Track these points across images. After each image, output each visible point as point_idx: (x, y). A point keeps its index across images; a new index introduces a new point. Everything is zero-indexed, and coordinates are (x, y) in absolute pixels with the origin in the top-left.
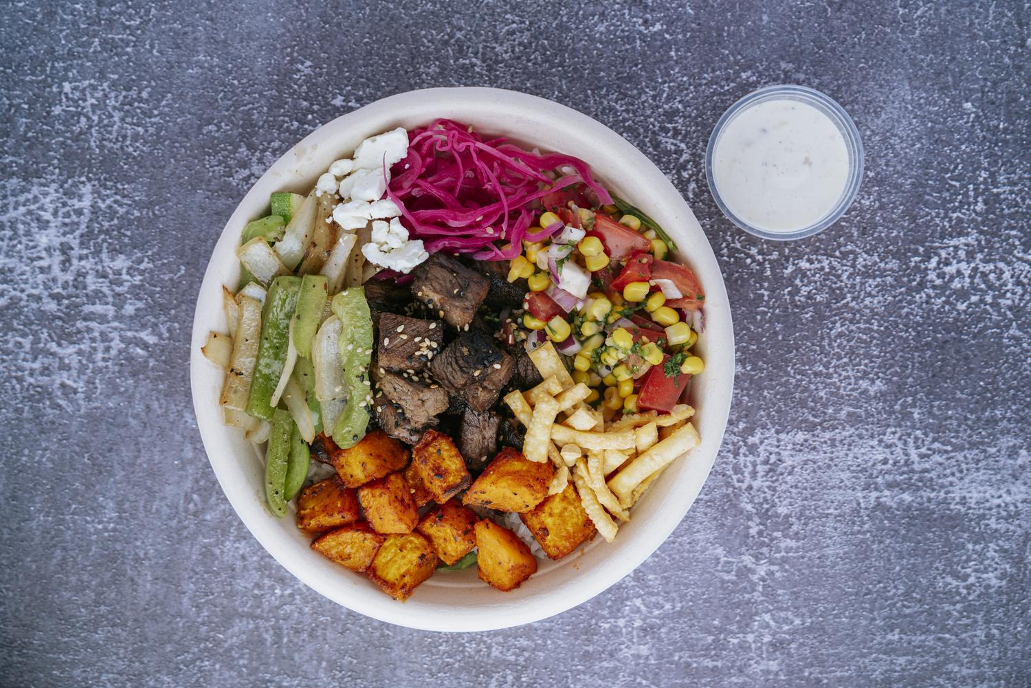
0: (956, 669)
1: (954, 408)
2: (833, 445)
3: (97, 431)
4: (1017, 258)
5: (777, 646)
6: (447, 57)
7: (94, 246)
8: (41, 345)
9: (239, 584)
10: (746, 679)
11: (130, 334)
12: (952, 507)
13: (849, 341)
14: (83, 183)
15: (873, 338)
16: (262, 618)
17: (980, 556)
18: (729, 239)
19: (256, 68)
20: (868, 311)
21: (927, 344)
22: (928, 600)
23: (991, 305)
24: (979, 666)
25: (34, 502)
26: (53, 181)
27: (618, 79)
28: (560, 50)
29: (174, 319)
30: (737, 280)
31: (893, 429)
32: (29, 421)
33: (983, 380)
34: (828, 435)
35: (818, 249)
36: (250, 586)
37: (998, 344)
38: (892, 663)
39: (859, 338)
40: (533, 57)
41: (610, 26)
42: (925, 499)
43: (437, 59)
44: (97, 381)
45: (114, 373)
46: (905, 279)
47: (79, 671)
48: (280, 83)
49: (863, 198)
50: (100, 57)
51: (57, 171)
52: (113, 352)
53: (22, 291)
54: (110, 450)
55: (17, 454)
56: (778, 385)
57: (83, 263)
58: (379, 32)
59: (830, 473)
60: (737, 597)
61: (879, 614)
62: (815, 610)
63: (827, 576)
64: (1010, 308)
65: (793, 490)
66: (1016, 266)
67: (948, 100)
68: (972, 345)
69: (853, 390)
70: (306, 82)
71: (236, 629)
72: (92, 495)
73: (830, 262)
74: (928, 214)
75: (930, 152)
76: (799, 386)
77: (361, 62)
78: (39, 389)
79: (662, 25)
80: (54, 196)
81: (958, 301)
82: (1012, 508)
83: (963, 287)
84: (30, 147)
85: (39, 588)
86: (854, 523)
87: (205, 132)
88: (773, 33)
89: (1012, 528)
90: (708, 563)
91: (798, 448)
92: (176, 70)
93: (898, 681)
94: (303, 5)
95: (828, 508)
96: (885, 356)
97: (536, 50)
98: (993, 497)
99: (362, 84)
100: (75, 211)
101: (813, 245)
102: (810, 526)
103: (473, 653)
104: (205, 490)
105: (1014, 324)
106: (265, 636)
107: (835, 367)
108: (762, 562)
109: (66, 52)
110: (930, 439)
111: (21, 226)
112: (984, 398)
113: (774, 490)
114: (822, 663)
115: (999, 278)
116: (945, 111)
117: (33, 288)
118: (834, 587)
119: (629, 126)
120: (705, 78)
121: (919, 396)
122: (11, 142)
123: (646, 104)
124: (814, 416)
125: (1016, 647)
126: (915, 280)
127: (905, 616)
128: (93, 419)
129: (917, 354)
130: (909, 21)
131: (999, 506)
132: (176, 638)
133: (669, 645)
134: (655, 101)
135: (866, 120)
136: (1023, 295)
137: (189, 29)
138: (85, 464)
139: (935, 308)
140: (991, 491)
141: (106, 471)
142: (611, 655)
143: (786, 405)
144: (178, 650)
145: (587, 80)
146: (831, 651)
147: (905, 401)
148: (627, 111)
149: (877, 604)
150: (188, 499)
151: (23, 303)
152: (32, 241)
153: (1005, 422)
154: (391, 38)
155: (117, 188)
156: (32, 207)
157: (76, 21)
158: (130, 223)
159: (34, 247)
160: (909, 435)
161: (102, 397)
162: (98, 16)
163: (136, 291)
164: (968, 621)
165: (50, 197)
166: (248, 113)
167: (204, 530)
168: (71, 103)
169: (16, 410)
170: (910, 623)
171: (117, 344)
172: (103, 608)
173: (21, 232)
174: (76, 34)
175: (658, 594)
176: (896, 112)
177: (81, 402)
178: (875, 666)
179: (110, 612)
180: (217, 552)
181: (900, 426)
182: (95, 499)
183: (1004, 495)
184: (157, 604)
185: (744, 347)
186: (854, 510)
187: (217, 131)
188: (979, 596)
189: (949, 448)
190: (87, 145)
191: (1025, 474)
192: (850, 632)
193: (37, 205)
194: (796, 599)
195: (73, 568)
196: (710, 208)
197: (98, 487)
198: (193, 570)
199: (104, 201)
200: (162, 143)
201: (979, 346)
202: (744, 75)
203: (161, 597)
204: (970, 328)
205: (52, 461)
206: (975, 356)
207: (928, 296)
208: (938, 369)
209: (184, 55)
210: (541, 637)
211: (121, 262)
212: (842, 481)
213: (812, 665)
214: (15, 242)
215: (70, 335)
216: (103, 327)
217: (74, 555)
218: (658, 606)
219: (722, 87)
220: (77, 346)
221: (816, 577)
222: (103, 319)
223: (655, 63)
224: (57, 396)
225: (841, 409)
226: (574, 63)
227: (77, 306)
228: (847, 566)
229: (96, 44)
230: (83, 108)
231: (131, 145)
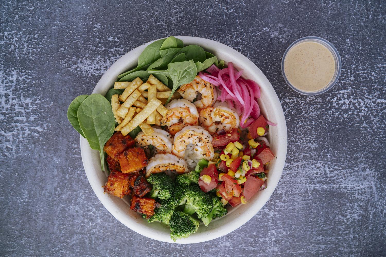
0: (343, 249)
1: (343, 153)
2: (298, 168)
3: (20, 164)
4: (366, 97)
5: (277, 242)
6: (152, 22)
7: (18, 95)
9: (75, 221)
10: (266, 254)
11: (32, 128)
12: (341, 190)
13: (304, 129)
14: (13, 70)
15: (313, 128)
16: (84, 234)
17: (351, 208)
19: (79, 26)
20: (311, 118)
21: (333, 130)
22: (333, 224)
23: (356, 115)
24: (351, 248)
26: (2, 70)
27: (217, 30)
28: (195, 19)
29: (49, 122)
31: (320, 162)
33: (353, 143)
34: (296, 164)
36: (80, 222)
37: (359, 130)
38: (319, 247)
39: (307, 128)
40: (185, 22)
41: (214, 10)
42: (332, 187)
43: (148, 23)
44: (20, 146)
45: (26, 143)
46: (325, 106)
47: (15, 255)
48: (88, 32)
50: (19, 22)
51: (3, 66)
52: (26, 135)
54: (25, 172)
57: (14, 101)
58: (126, 13)
59: (297, 178)
60: (262, 224)
61: (315, 230)
62: (291, 229)
63: (295, 216)
64: (363, 116)
65: (283, 184)
66: (365, 100)
68: (349, 130)
69: (305, 147)
70: (98, 31)
71: (75, 238)
72: (19, 188)
73: (297, 99)
77: (119, 24)
79: (233, 10)
80: (2, 75)
81: (344, 114)
82: (363, 190)
83: (346, 108)
86: (305, 196)
87: (60, 51)
88: (275, 13)
89: (363, 197)
91: (285, 169)
92: (48, 27)
93: (321, 254)
94: (97, 2)
95: (296, 191)
96: (317, 134)
97: (186, 19)
98: (356, 186)
99: (120, 32)
100: (10, 81)
101: (291, 93)
102: (289, 198)
103: (164, 246)
104: (62, 186)
105: (365, 122)
106: (86, 241)
107: (299, 138)
108: (272, 211)
109: (5, 20)
110: (333, 165)
112: (354, 150)
114: (293, 248)
115: (359, 105)
116: (339, 43)
118: (298, 220)
120: (250, 30)
121: (329, 149)
123: (228, 40)
124: (291, 157)
125: (364, 241)
126: (328, 106)
127: (324, 230)
128: (19, 160)
129: (329, 133)
130: (326, 9)
131: (359, 189)
132: (52, 242)
133: (237, 242)
134: (231, 38)
136: (368, 111)
137: (53, 11)
138: (16, 177)
139: (336, 116)
140: (356, 184)
141: (24, 180)
142: (216, 246)
144: (53, 246)
145: (205, 31)
146: (297, 244)
149: (314, 226)
150: (56, 190)
153: (361, 158)
154: (131, 15)
155: (26, 72)
157: (9, 8)
158: (32, 85)
160: (326, 164)
161: (22, 152)
162: (17, 6)
163: (34, 112)
164: (347, 232)
166: (76, 43)
167: (62, 201)
168: (8, 40)
170: (326, 233)
171: (27, 132)
172: (24, 231)
174: (9, 13)
177: (14, 154)
178: (313, 248)
179: (27, 232)
180: (67, 209)
181: (323, 160)
182: (20, 190)
183: (361, 186)
184: (45, 229)
186: (306, 192)
188: (351, 223)
189: (341, 168)
190: (14, 56)
191: (368, 178)
192: (304, 236)
194: (284, 224)
195: (12, 216)
197: (21, 186)
198: (58, 216)
199: (21, 77)
200: (43, 55)
201: (352, 130)
202: (264, 29)
203: (46, 227)
204: (348, 124)
205: (4, 176)
206: (350, 134)
207: (333, 112)
208: (337, 139)
209: (51, 21)
211: (28, 101)
212: (301, 181)
213: (290, 249)
215: (9, 128)
216: (22, 125)
217: (13, 211)
219: (256, 33)
220: (12, 132)
221: (292, 216)
222: (22, 122)
223: (231, 24)
224: (5, 151)
225: (301, 154)
226: (200, 24)
227: (12, 117)
228: (303, 212)
229: (17, 17)
230: (12, 42)
231: (31, 56)
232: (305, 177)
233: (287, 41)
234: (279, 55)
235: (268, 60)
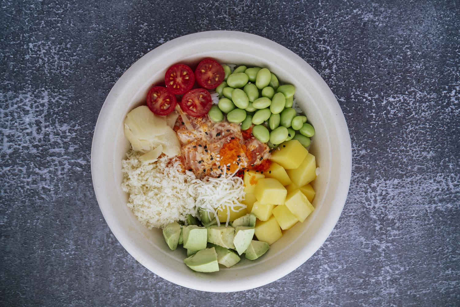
2: (412, 184)
3: (62, 208)
5: (394, 281)
6: (212, 15)
7: (52, 121)
8: (31, 170)
9: (136, 274)
10: (380, 298)
11: (73, 161)
13: (415, 134)
14: (43, 91)
15: (427, 131)
16: (148, 289)
18: (354, 90)
19: (121, 29)
20: (423, 119)
21: (453, 132)
25: (35, 245)
26: (29, 91)
27: (294, 18)
28: (266, 7)
30: (359, 109)
31: (440, 174)
32: (29, 206)
34: (409, 180)
35: (397, 91)
36: (141, 275)
38: (449, 284)
39: (420, 132)
40: (253, 11)
42: (458, 206)
43: (207, 16)
44: (60, 185)
45: (67, 180)
46: (440, 102)
48: (133, 35)
49: (417, 65)
50: (45, 30)
51: (30, 86)
52: (66, 170)
53: (20, 145)
54: (69, 217)
55: (24, 222)
56: (383, 158)
57: (47, 129)
58: (178, 6)
59: (412, 197)
60: (372, 260)
61: (441, 262)
62: (410, 263)
63: (414, 246)
65: (395, 207)
67: (454, 14)
69: (419, 157)
70: (145, 33)
71: (137, 296)
72: (62, 238)
73: (404, 97)
74: (449, 70)
75: (447, 40)
76: (394, 157)
77: (171, 21)
78: (32, 191)
80: (30, 98)
84: (16, 76)
85: (41, 285)
86: (425, 220)
87: (99, 61)
90: (357, 245)
91: (395, 187)
92: (83, 33)
93: (453, 292)
95: (412, 214)
96: (433, 139)
97: (254, 8)
99: (172, 31)
100: (40, 104)
101: (395, 90)
102: (405, 223)
103: (250, 297)
106: (151, 298)
107: (410, 147)
108: (383, 242)
109: (29, 28)
110: (458, 177)
111: (15, 114)
113: (386, 207)
114: (415, 287)
116: (453, 20)
117: (24, 143)
118: (418, 251)
119: (302, 40)
120: (336, 14)
121: (451, 157)
122: (7, 74)
123: (309, 29)
124: (401, 171)
126: (445, 102)
127: (454, 262)
128: (59, 203)
129: (448, 137)
132: (109, 302)
133: (342, 285)
134: (313, 27)
135: (415, 27)
137: (87, 12)
138: (57, 224)
139: (456, 114)
141: (68, 227)
142: (315, 292)
143: (388, 167)
145: (280, 20)
146: (420, 281)
147: (445, 160)
148: (300, 33)
149: (439, 257)
150: (108, 236)
151: (20, 151)
152: (22, 121)
154: (184, 8)
155: (60, 92)
156: (20, 105)
157: (32, 13)
158: (68, 108)
159: (23, 124)
160: (448, 176)
161: (63, 192)
162: (42, 10)
163: (74, 140)
165: (28, 99)
166: (119, 50)
167: (117, 251)
168: (34, 53)
169: (22, 202)
170: (456, 265)
171: (67, 166)
172: (73, 291)
173: (16, 117)
174: (33, 19)
175: (335, 262)
176: (429, 22)
177: (53, 195)
178: (441, 286)
179: (76, 293)
180: (125, 260)
181: (443, 172)
182: (64, 241)
184: (98, 287)
185: (366, 141)
186: (425, 214)
187: (105, 60)
190: (43, 72)
192: (428, 272)
193: (22, 103)
194: (401, 258)
195: (57, 274)
196: (344, 76)
197: (65, 235)
198: (114, 270)
199: (54, 98)
200: (79, 69)
202: (355, 11)
203: (100, 284)
205: (42, 224)
207: (452, 109)
209: (85, 25)
210: (281, 287)
211: (65, 127)
212: (418, 201)
213: (411, 289)
214: (14, 122)
215: (44, 164)
216: (60, 159)
217: (57, 268)
218: (335, 267)
219: (345, 18)
220: (48, 169)
221: (409, 247)
222: (59, 155)
223: (312, 9)
224: (41, 193)
225: (415, 167)
226: (273, 13)
227: (46, 150)
228: (424, 241)
229: (43, 23)
230: (40, 55)
231: (64, 71)
232: (423, 196)
233: (384, 25)
234: (376, 43)
235: (363, 50)
